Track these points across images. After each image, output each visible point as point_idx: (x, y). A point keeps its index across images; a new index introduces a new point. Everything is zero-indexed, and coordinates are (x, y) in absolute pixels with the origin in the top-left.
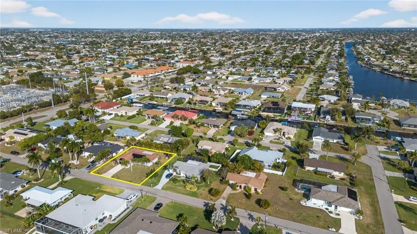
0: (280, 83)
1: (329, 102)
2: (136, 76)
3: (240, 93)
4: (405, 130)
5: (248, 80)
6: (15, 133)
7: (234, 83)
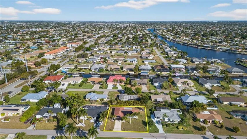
0: (144, 54)
1: (183, 63)
2: (48, 55)
3: (131, 62)
4: (234, 74)
5: (124, 53)
6: (4, 110)
7: (119, 56)
